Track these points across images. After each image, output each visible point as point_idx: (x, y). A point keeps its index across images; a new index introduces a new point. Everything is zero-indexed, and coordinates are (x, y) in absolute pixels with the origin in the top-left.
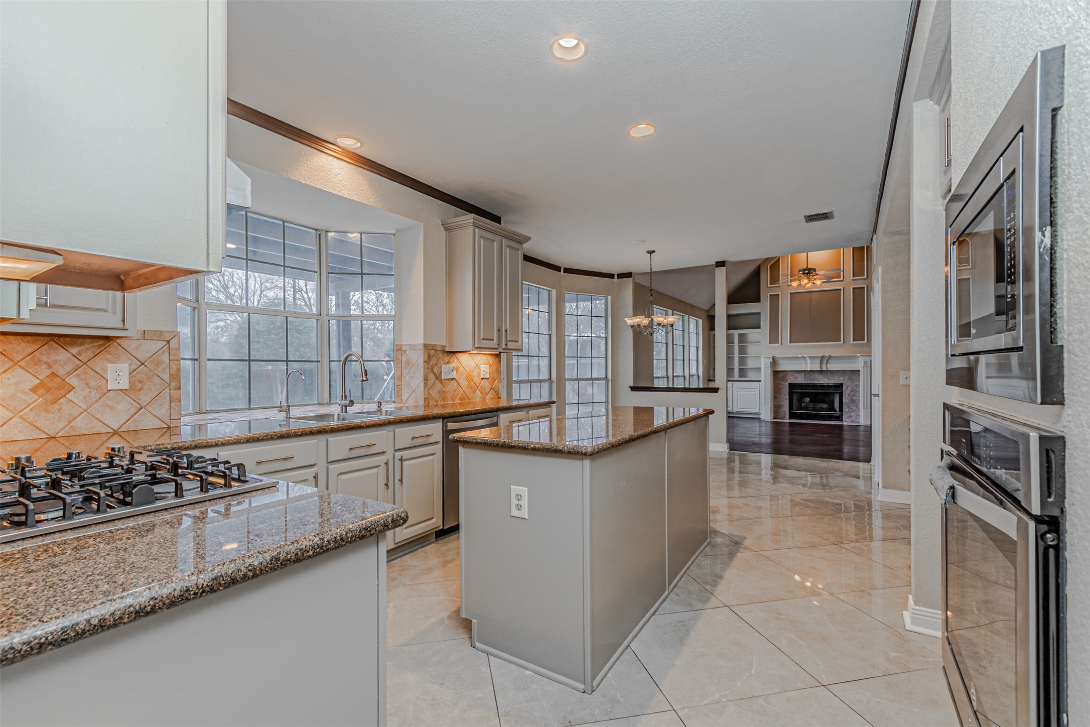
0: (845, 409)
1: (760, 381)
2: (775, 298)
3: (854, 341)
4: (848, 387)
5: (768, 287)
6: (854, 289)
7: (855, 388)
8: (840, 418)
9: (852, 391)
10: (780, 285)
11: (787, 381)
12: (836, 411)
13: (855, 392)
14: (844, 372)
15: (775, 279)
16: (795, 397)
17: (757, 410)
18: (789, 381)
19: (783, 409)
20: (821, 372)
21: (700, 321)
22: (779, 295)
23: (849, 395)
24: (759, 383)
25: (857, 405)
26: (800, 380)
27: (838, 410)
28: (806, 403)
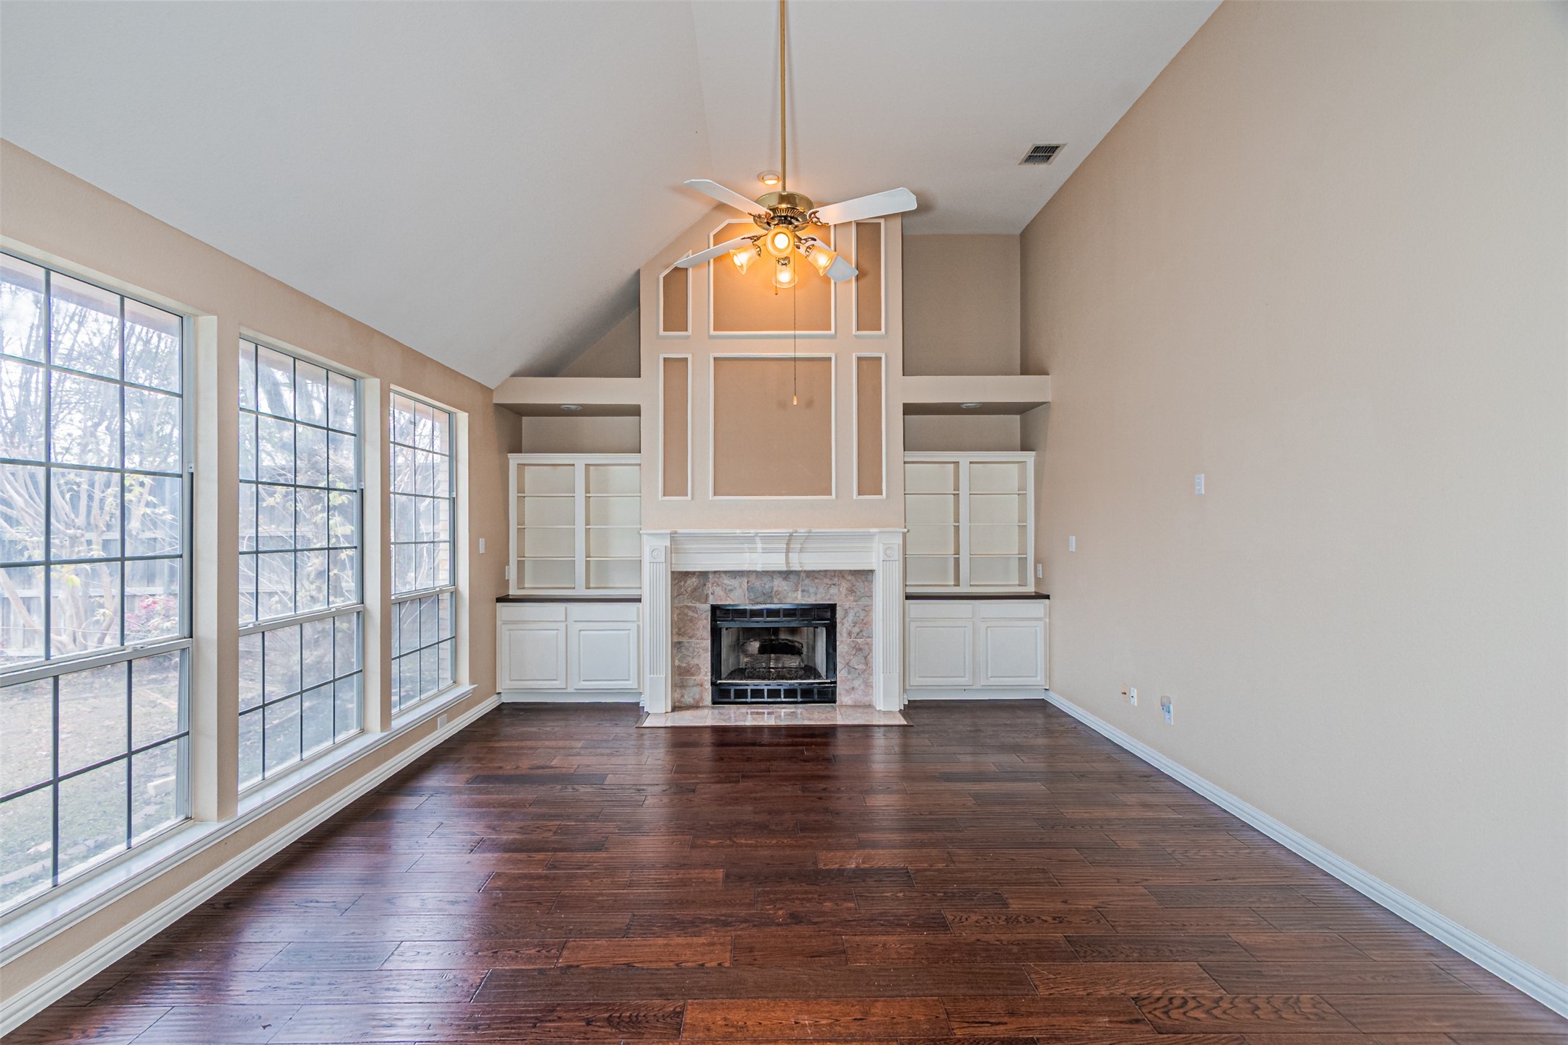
0: (841, 674)
1: (639, 600)
2: (675, 367)
3: (859, 494)
4: (846, 612)
5: (658, 337)
6: (859, 359)
7: (862, 614)
8: (826, 695)
9: (855, 624)
10: (690, 332)
11: (706, 601)
12: (819, 676)
13: (864, 625)
14: (841, 574)
15: (676, 318)
16: (726, 640)
17: (631, 684)
18: (712, 601)
19: (698, 678)
20: (786, 575)
21: (463, 418)
22: (686, 359)
23: (850, 634)
24: (637, 604)
25: (866, 658)
26: (737, 597)
27: (823, 672)
28: (751, 656)
